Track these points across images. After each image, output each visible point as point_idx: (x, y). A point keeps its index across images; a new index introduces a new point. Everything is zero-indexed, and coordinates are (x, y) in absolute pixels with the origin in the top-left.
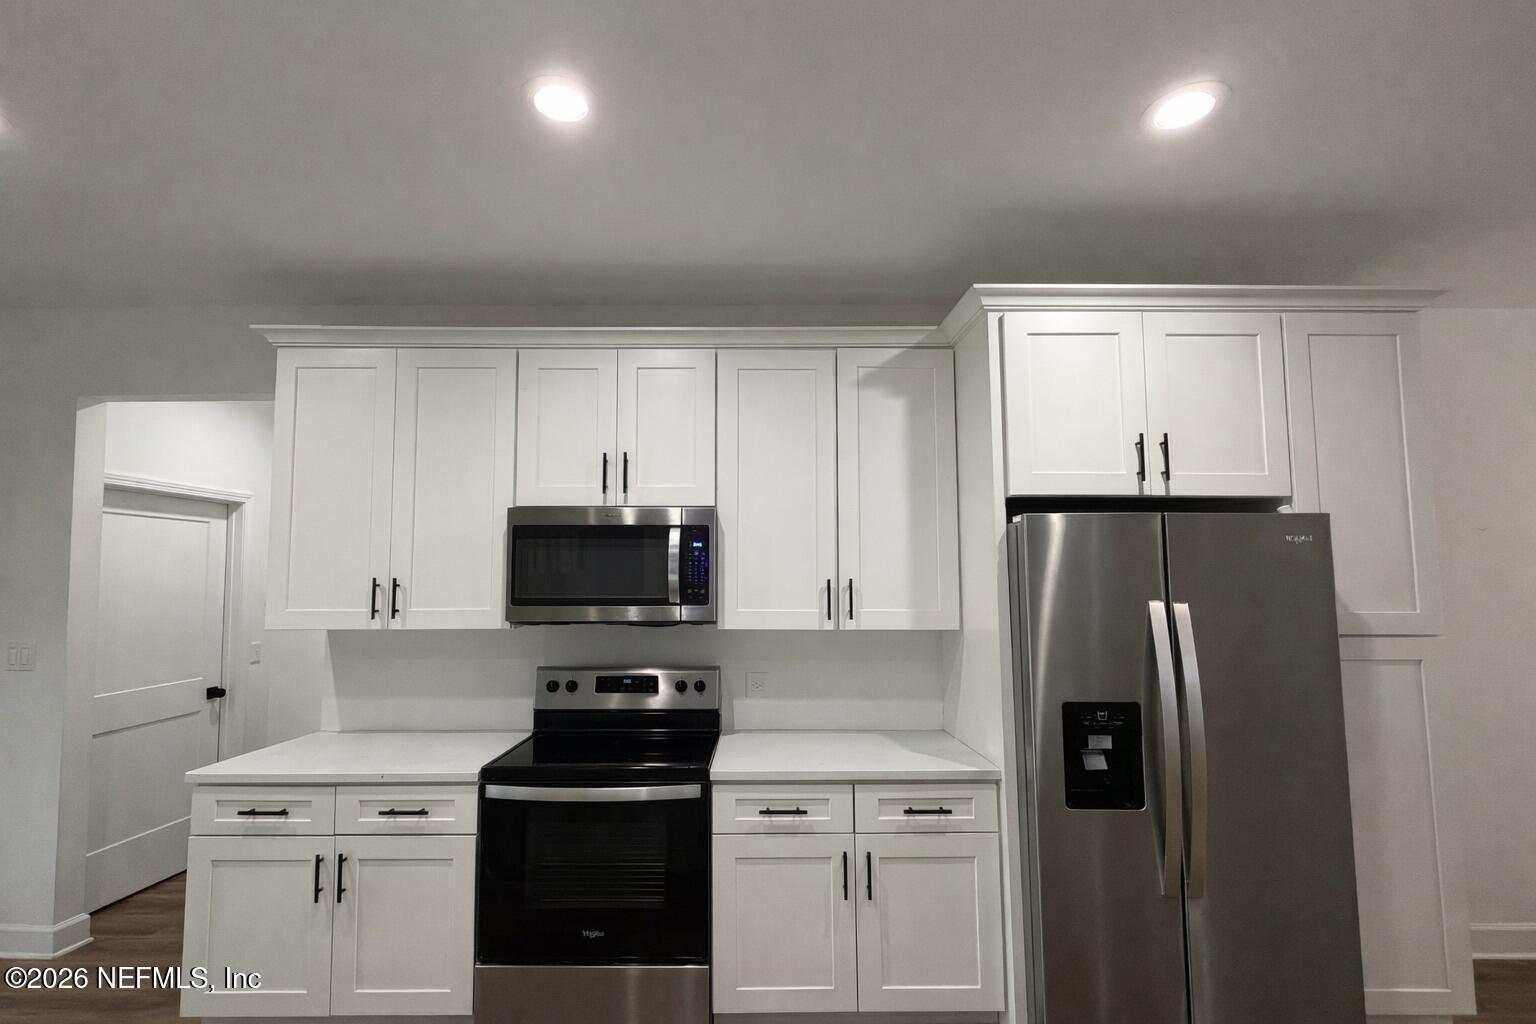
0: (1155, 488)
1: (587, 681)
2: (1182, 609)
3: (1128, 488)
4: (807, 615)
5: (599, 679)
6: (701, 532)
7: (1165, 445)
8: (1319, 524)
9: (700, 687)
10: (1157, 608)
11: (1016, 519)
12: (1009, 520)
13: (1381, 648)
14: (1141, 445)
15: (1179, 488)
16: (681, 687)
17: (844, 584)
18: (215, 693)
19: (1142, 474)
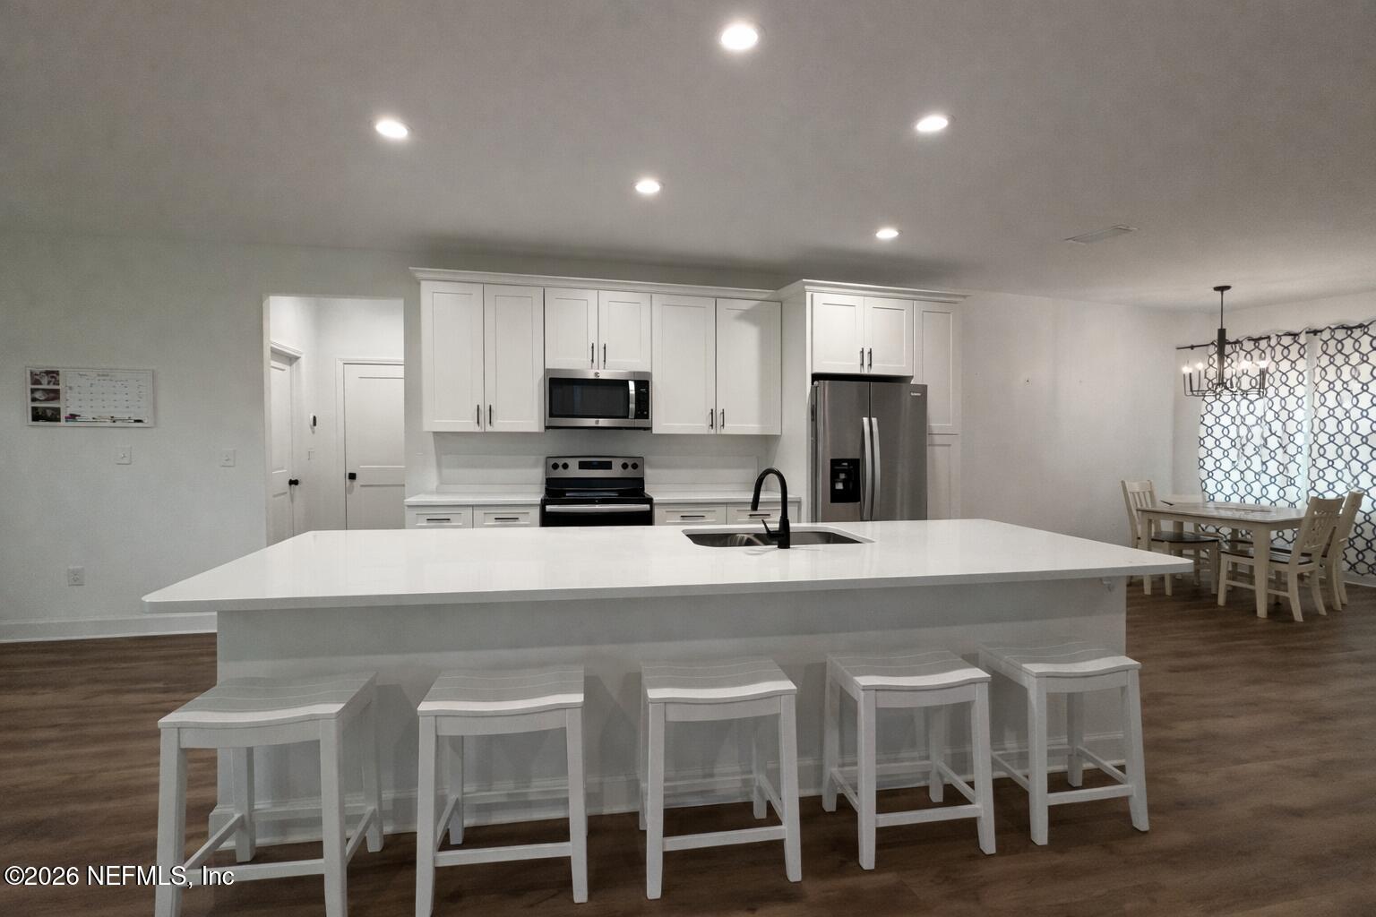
0: (866, 371)
1: (573, 464)
2: (874, 420)
3: (856, 370)
4: (700, 426)
5: (580, 463)
6: (643, 385)
7: (870, 353)
8: (924, 389)
9: (635, 466)
10: (866, 420)
11: (816, 383)
12: (813, 384)
13: (938, 440)
14: (862, 352)
15: (875, 371)
16: (625, 466)
17: (719, 411)
18: (294, 482)
19: (862, 364)
